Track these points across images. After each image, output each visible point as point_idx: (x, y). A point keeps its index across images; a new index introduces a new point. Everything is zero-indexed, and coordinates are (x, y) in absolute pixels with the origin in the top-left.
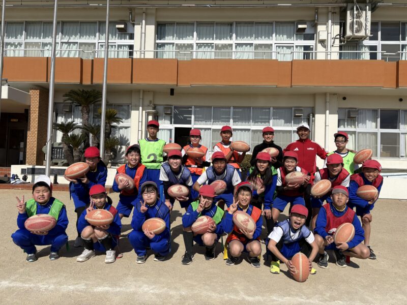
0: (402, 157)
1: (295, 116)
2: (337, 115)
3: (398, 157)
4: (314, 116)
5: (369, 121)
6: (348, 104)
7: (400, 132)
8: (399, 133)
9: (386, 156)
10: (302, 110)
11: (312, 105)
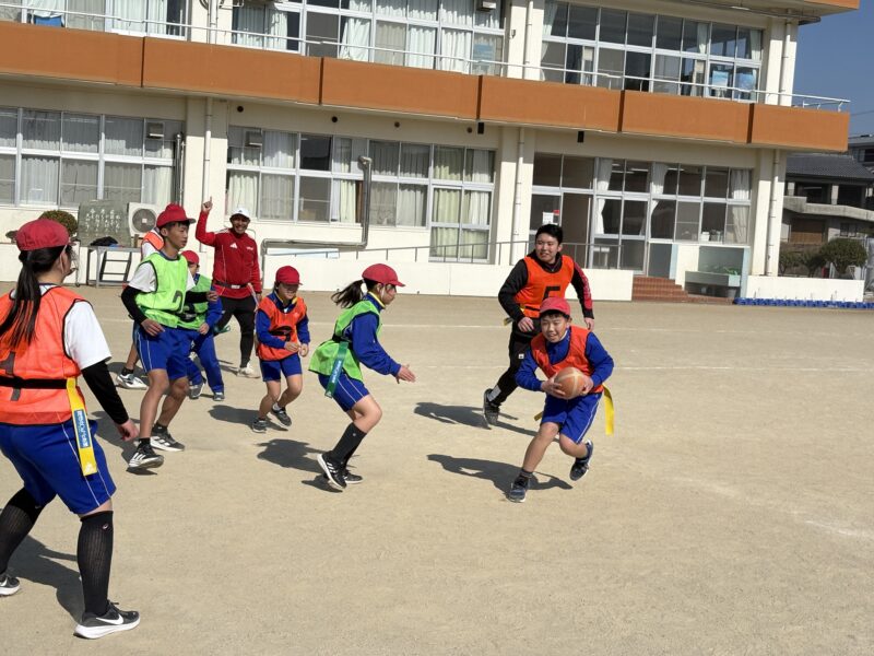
0: (333, 220)
1: (149, 137)
2: (226, 141)
3: (328, 220)
4: (183, 139)
5: (283, 152)
6: (247, 120)
7: (332, 177)
8: (330, 179)
9: (309, 219)
10: (161, 126)
11: (181, 118)
